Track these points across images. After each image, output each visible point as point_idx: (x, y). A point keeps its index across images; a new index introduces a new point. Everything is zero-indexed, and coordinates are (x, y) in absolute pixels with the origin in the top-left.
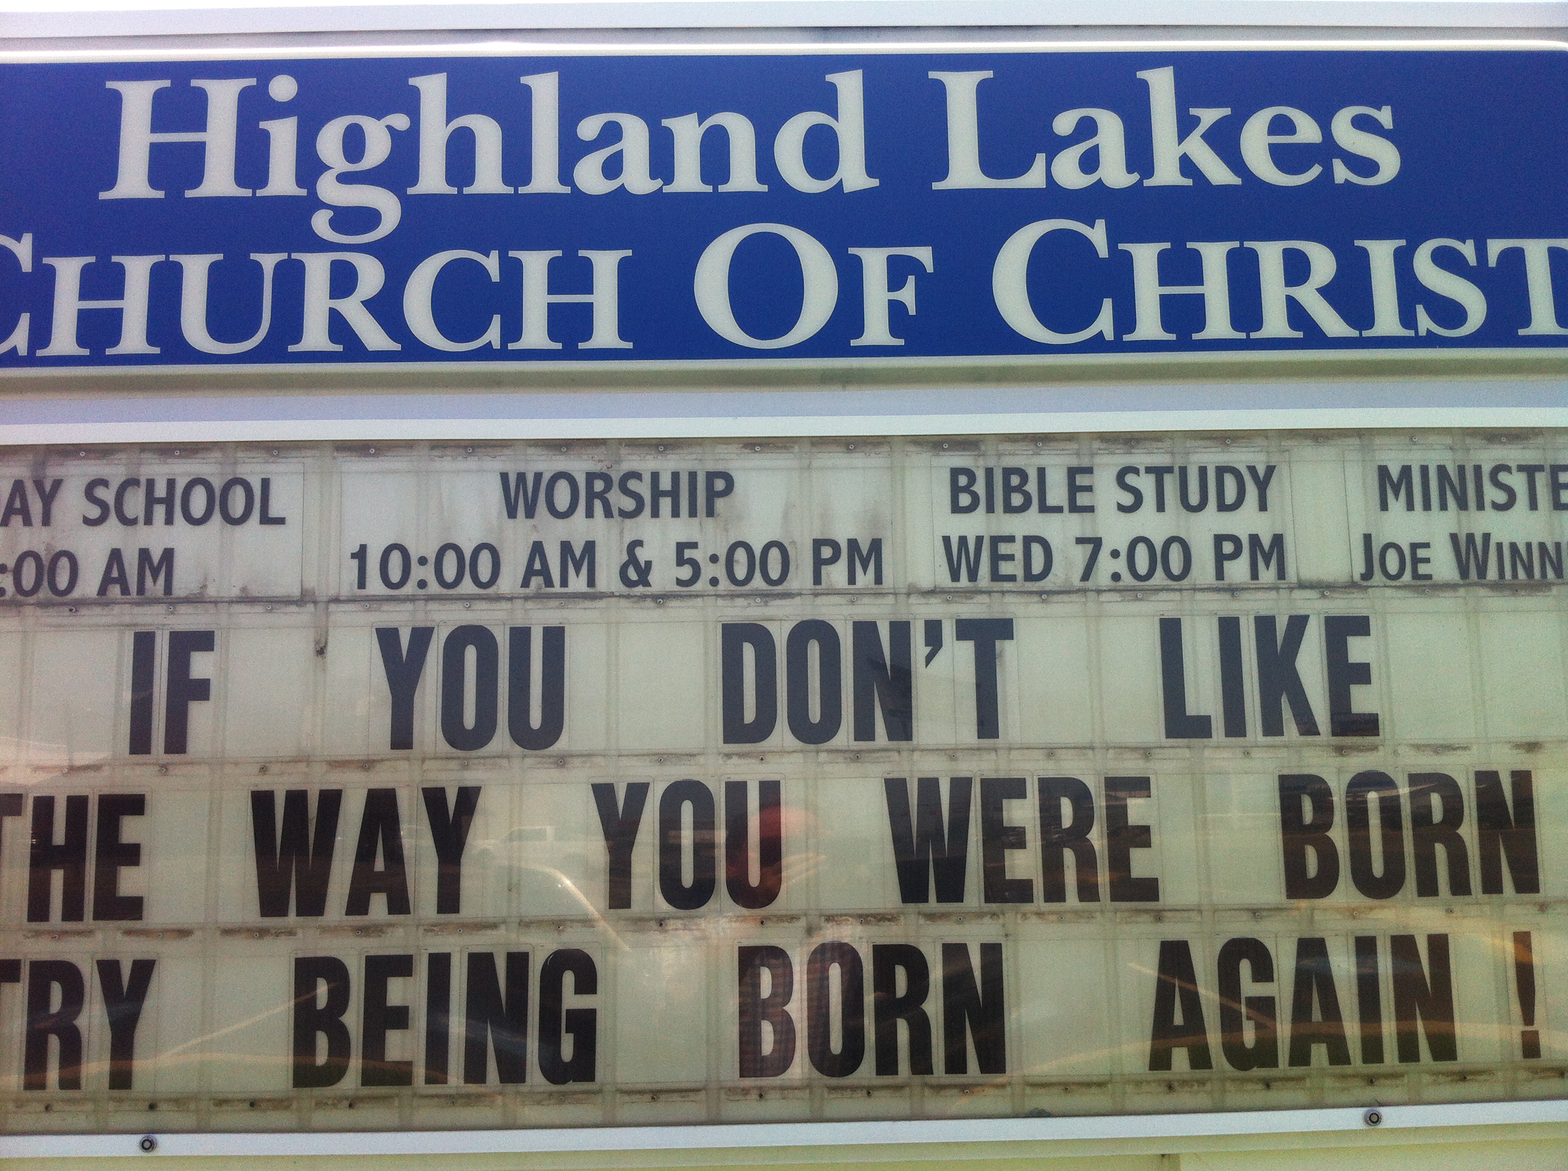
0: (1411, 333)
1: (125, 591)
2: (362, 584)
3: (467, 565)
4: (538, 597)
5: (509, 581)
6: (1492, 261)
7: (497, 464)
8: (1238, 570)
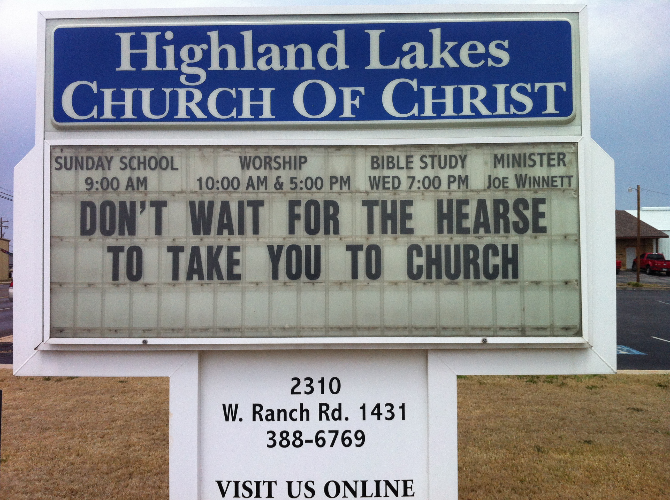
0: (508, 113)
1: (133, 189)
2: (201, 188)
3: (231, 183)
5: (243, 187)
6: (536, 90)
7: (238, 153)
8: (454, 186)
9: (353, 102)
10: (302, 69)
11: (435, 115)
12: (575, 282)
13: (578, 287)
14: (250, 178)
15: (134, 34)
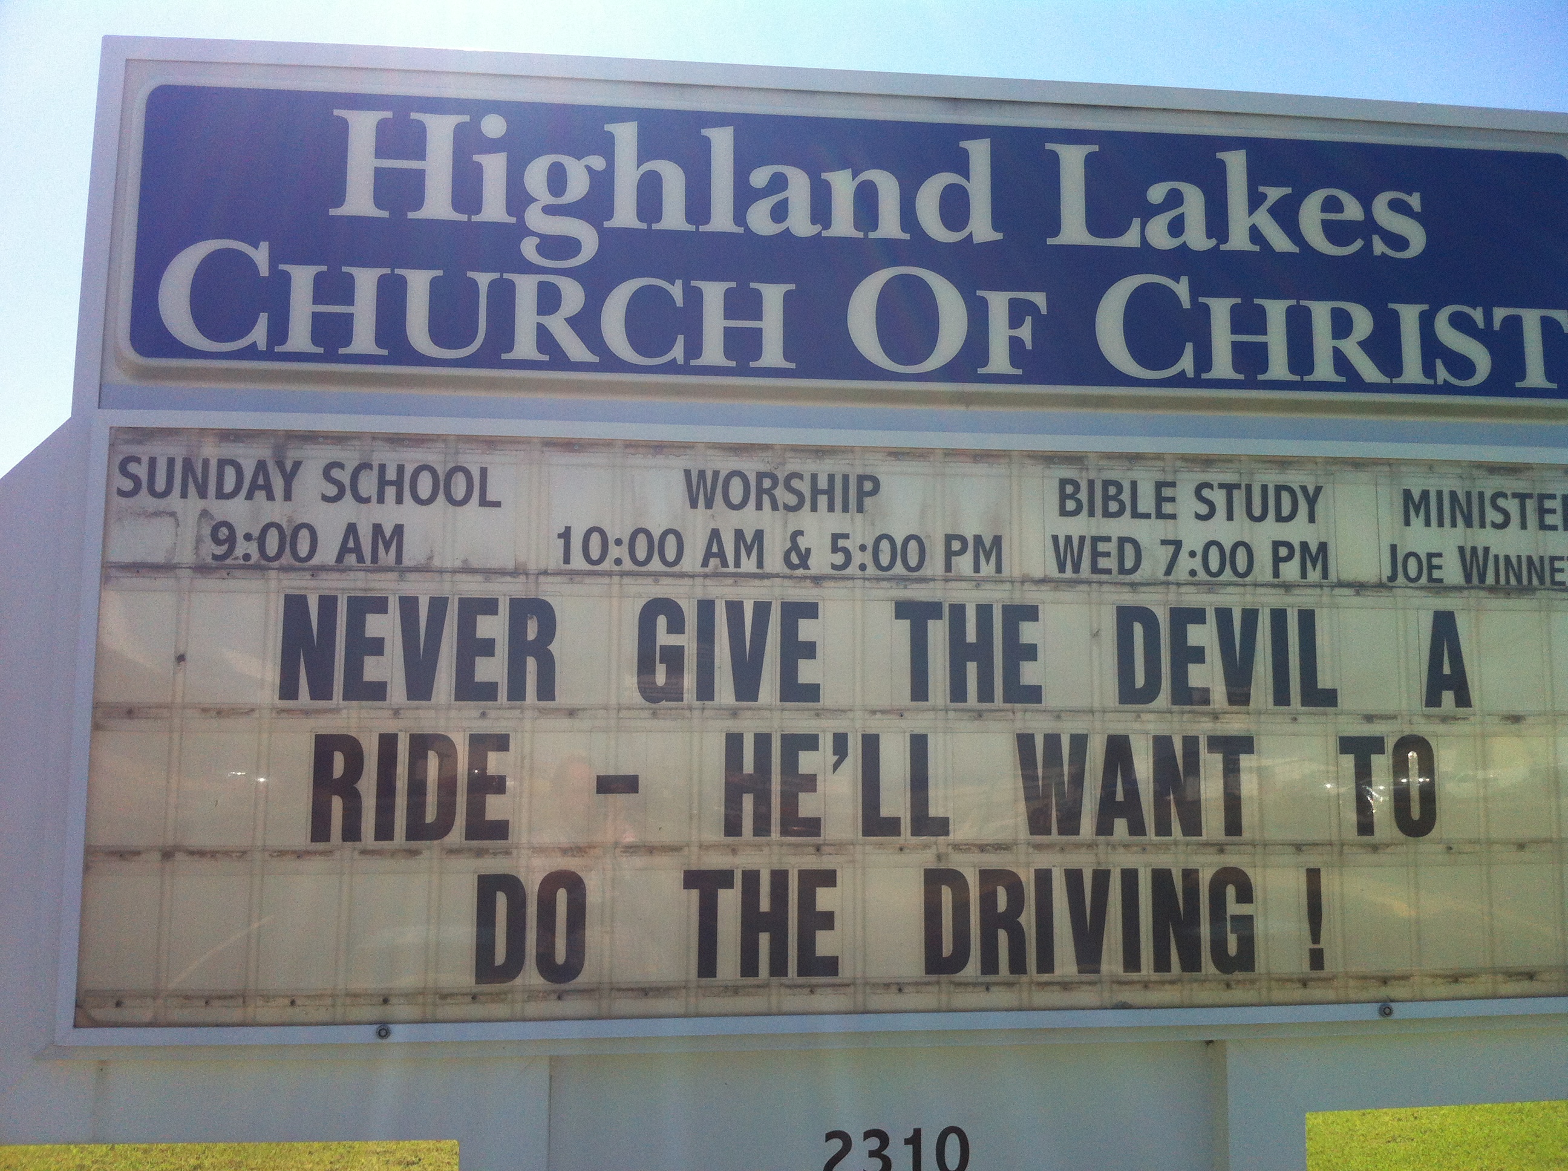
0: (1431, 382)
1: (361, 559)
2: (567, 560)
3: (656, 546)
4: (716, 575)
5: (692, 561)
6: (1497, 325)
7: (680, 463)
8: (1291, 570)
9: (1016, 333)
10: (872, 235)
11: (1241, 377)
14: (715, 535)
15: (388, 115)
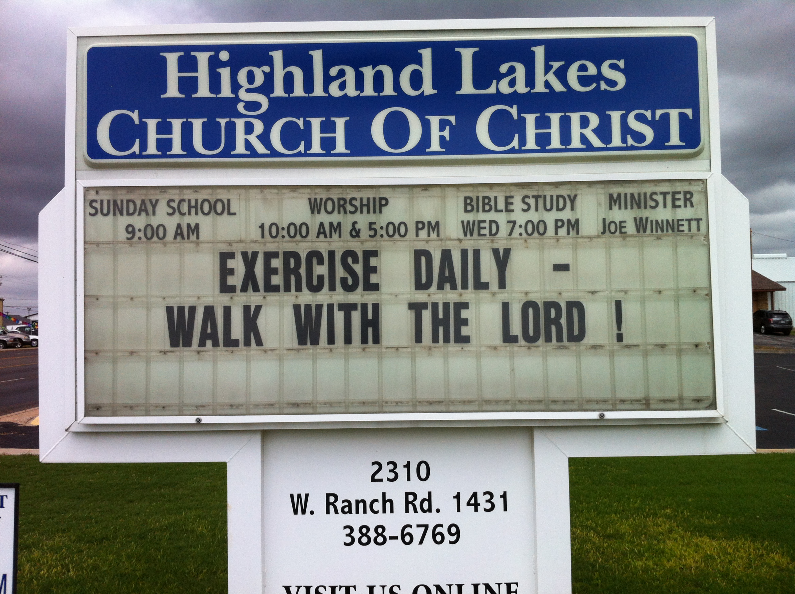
0: (625, 145)
1: (183, 238)
2: (263, 237)
3: (298, 230)
4: (323, 241)
5: (312, 236)
6: (657, 118)
7: (307, 194)
8: (563, 231)
9: (442, 134)
10: (381, 94)
11: (539, 148)
12: (707, 345)
13: (710, 351)
14: (322, 224)
15: (182, 54)
